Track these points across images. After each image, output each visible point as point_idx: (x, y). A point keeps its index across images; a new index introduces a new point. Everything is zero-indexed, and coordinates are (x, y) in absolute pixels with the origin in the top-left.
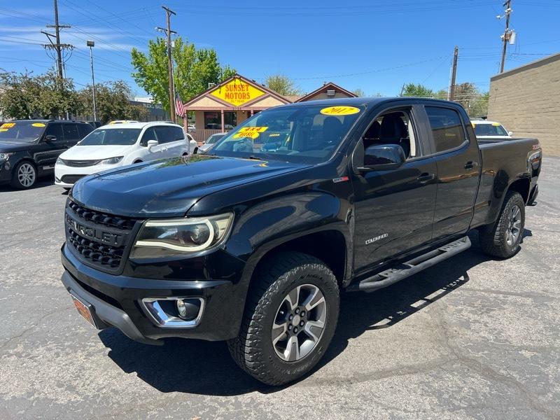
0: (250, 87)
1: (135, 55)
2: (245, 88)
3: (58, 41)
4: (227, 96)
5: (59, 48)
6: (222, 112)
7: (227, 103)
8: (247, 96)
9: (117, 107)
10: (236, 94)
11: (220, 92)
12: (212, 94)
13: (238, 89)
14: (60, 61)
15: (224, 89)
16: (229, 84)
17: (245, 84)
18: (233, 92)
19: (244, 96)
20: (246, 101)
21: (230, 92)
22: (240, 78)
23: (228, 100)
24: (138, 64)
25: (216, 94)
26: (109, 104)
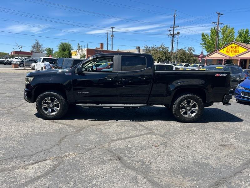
0: (240, 48)
1: (203, 35)
2: (237, 48)
3: (173, 33)
4: (227, 52)
5: (173, 35)
6: (223, 60)
7: (227, 55)
8: (237, 52)
9: (187, 58)
10: (232, 51)
11: (224, 50)
12: (220, 51)
13: (233, 48)
14: (173, 40)
15: (226, 49)
16: (228, 46)
17: (237, 46)
18: (230, 50)
19: (236, 52)
20: (237, 54)
21: (228, 50)
22: (234, 43)
23: (228, 54)
24: (204, 39)
25: (221, 51)
26: (183, 57)
